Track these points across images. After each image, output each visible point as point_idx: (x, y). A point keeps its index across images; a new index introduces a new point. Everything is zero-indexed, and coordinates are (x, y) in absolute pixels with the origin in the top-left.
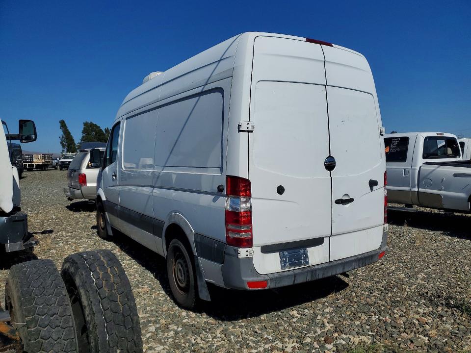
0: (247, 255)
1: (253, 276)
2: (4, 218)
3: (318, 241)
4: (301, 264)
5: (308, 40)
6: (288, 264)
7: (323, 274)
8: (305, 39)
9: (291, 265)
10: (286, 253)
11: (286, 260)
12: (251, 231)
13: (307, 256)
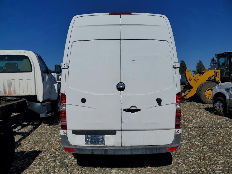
0: (63, 134)
1: (67, 145)
2: (40, 104)
3: (113, 133)
4: (98, 143)
5: (112, 14)
6: (89, 142)
7: (114, 152)
8: (109, 13)
9: (91, 143)
10: (89, 136)
11: (89, 140)
12: (66, 121)
13: (104, 140)
